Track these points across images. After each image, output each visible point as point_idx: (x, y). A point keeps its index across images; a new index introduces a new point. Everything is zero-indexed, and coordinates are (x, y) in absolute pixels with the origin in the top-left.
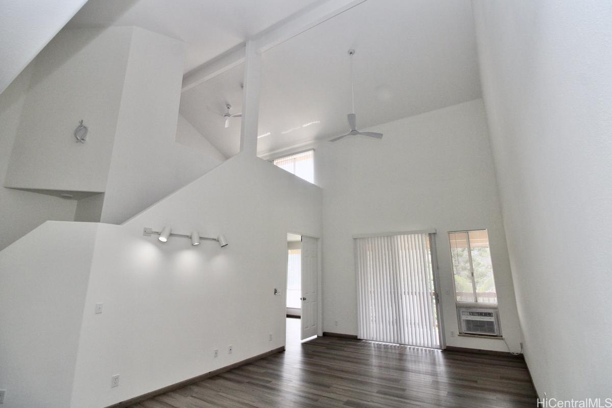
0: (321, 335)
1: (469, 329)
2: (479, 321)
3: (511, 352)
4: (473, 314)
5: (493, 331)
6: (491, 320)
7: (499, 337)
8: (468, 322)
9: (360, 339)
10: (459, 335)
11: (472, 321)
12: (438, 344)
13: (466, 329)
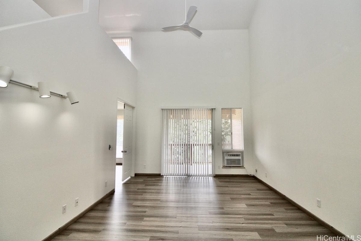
0: (133, 176)
1: (228, 163)
2: (234, 159)
3: (249, 174)
4: (231, 155)
5: (239, 164)
6: (239, 158)
7: (242, 167)
8: (228, 160)
9: (162, 176)
10: (222, 168)
11: (230, 159)
12: (211, 173)
13: (226, 164)
